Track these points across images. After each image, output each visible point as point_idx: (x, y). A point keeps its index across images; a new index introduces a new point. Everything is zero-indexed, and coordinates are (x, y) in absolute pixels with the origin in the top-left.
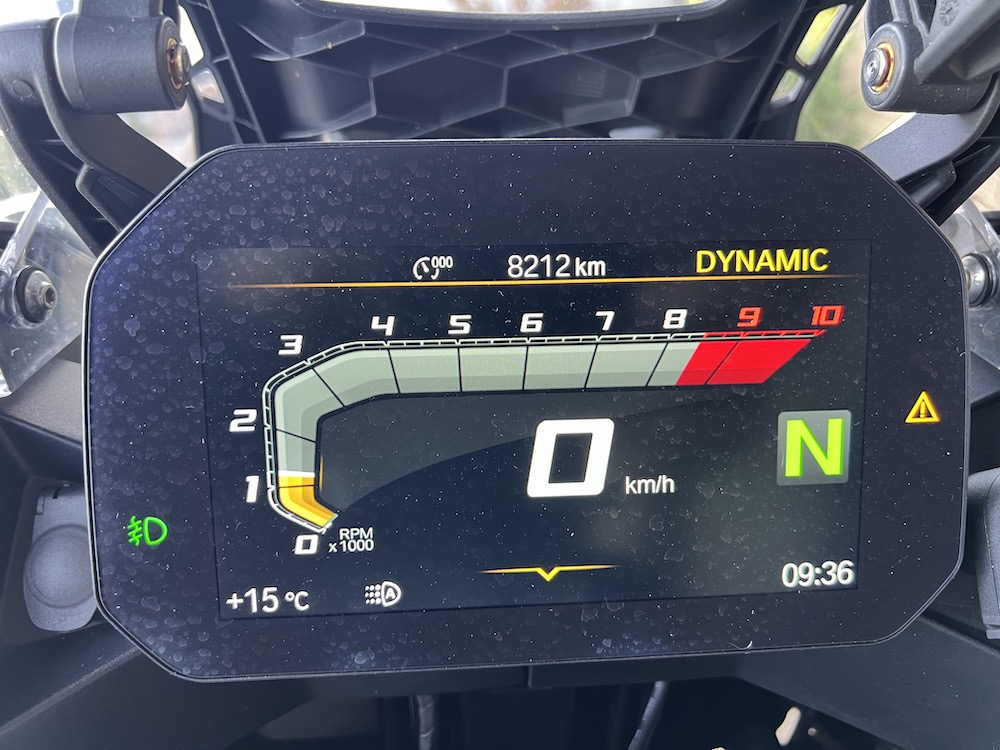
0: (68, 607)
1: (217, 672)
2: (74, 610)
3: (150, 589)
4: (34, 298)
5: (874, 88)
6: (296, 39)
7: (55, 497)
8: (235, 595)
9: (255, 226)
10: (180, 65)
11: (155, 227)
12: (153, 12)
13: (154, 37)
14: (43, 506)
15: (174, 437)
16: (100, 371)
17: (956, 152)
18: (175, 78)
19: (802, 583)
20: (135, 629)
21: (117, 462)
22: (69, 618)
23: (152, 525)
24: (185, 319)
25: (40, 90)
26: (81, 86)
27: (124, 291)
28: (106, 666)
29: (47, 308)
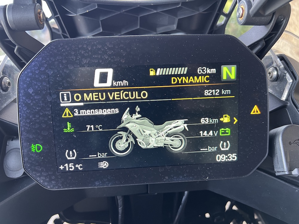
0: (16, 171)
1: (57, 187)
2: (18, 172)
3: (38, 164)
4: (5, 85)
5: (239, 19)
6: (78, 9)
7: (12, 141)
8: (62, 166)
9: (64, 62)
10: (42, 17)
11: (36, 63)
12: (34, 2)
13: (34, 9)
14: (9, 143)
15: (43, 121)
16: (22, 103)
17: (264, 37)
18: (41, 21)
19: (222, 160)
20: (34, 176)
21: (27, 129)
22: (16, 174)
23: (38, 146)
24: (45, 88)
25: (3, 25)
26: (14, 24)
27: (28, 81)
28: (27, 187)
29: (8, 88)
